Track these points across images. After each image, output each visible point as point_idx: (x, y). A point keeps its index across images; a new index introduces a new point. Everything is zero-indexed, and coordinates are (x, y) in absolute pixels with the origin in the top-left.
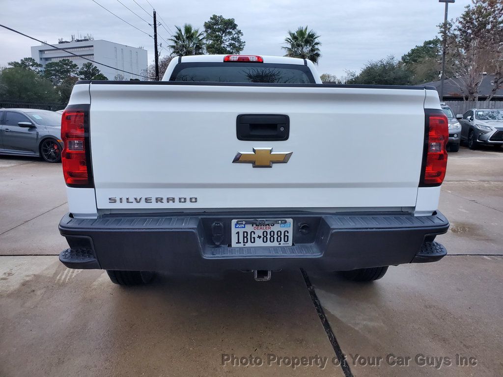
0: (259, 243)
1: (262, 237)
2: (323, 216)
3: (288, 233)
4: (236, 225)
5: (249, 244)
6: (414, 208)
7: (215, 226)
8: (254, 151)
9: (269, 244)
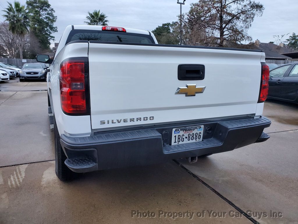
0: (186, 141)
1: (188, 137)
2: (218, 122)
3: (201, 134)
4: (175, 132)
5: (181, 143)
6: (254, 114)
7: (165, 134)
8: (187, 86)
9: (191, 141)
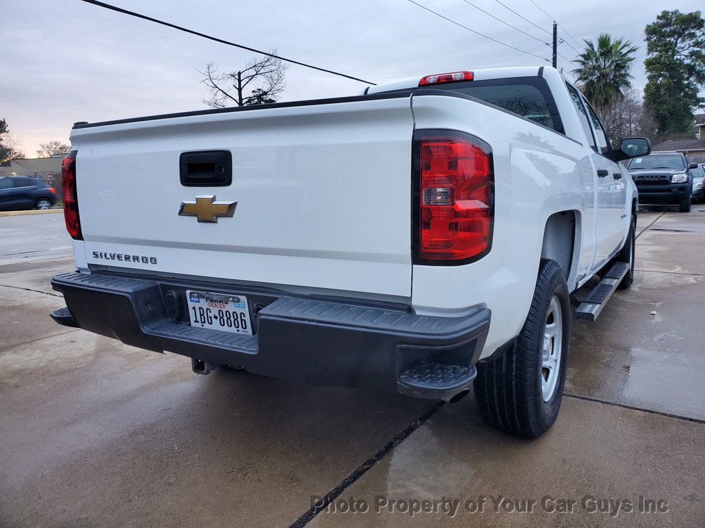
0: (216, 325)
1: (219, 317)
2: (281, 297)
4: (191, 297)
5: (207, 325)
8: (196, 199)
9: (226, 329)
